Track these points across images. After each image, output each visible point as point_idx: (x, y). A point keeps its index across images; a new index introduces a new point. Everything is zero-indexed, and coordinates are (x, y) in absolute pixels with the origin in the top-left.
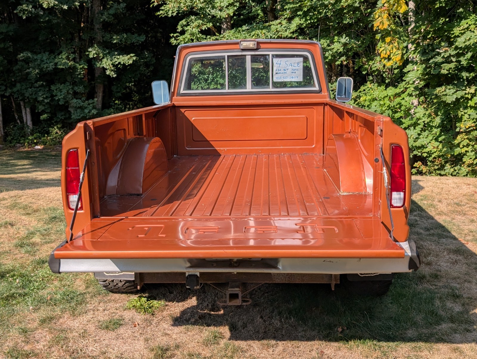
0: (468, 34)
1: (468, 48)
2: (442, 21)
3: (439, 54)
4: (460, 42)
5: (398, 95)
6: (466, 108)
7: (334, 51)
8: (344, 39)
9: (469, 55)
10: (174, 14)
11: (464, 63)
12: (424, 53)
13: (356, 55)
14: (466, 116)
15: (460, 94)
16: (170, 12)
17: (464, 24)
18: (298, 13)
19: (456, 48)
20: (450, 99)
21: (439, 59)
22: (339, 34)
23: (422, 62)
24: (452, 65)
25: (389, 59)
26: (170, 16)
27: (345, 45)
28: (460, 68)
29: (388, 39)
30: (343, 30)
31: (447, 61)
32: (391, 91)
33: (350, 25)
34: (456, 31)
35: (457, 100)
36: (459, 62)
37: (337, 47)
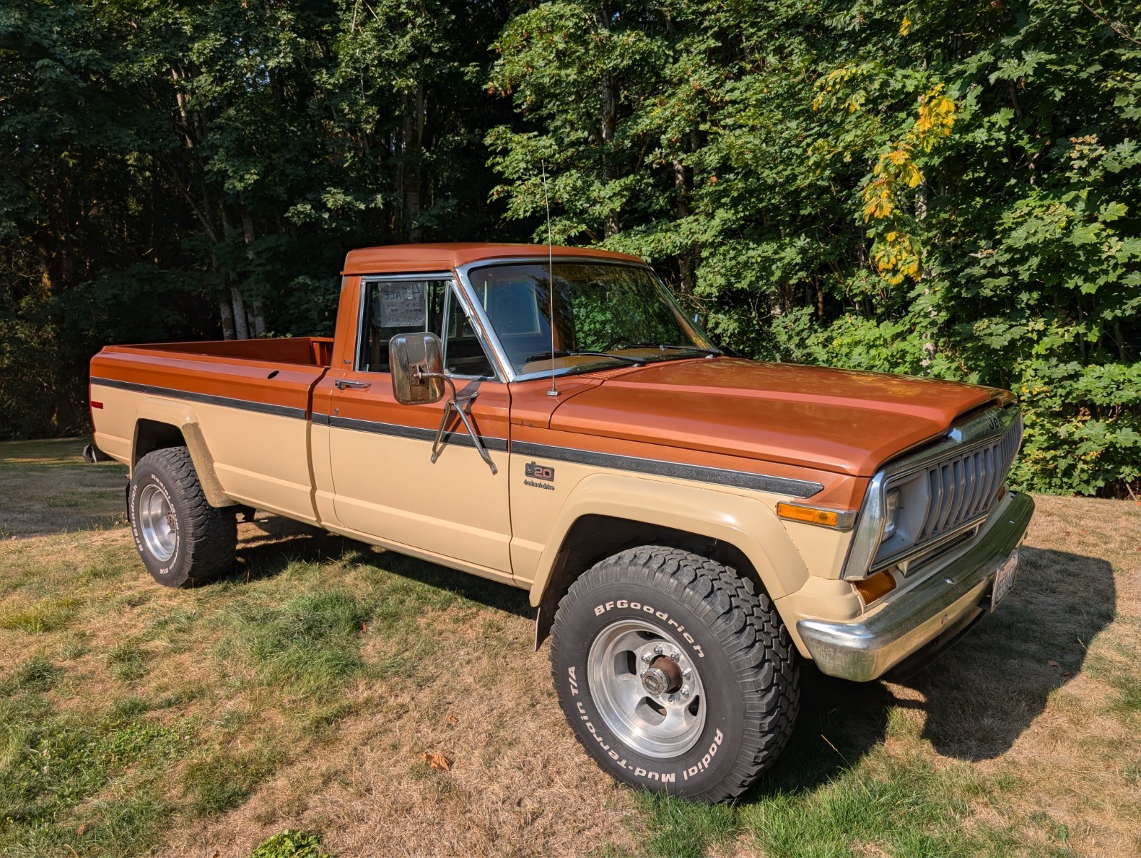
0: (1032, 224)
1: (1031, 249)
2: (978, 202)
3: (975, 262)
4: (1018, 238)
5: (901, 336)
6: (1029, 356)
7: (786, 261)
8: (802, 242)
9: (1034, 261)
10: (528, 214)
11: (1025, 276)
12: (946, 261)
13: (825, 268)
14: (1030, 372)
15: (1017, 332)
16: (521, 212)
17: (1022, 206)
18: (723, 200)
19: (1009, 249)
20: (997, 343)
21: (976, 271)
22: (795, 234)
23: (943, 277)
24: (1003, 282)
25: (895, 271)
26: (522, 217)
27: (803, 251)
28: (1017, 287)
29: (891, 236)
30: (799, 226)
31: (993, 273)
32: (888, 329)
33: (812, 219)
34: (1008, 218)
35: (1013, 342)
36: (1016, 274)
37: (790, 254)
